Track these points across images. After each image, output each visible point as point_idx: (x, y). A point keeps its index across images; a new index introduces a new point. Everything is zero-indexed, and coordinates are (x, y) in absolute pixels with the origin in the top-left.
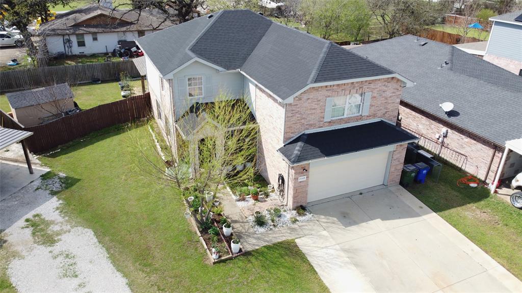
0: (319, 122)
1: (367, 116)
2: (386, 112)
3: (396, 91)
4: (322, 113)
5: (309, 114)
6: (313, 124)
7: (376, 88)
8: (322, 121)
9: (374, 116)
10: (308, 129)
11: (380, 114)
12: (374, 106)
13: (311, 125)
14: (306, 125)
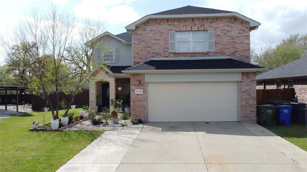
0: (164, 51)
1: (214, 53)
2: (235, 51)
3: (242, 32)
4: (166, 44)
5: (153, 44)
6: (159, 53)
7: (219, 27)
8: (167, 52)
9: (222, 53)
10: (155, 57)
11: (227, 52)
12: (220, 43)
13: (157, 54)
14: (152, 53)
